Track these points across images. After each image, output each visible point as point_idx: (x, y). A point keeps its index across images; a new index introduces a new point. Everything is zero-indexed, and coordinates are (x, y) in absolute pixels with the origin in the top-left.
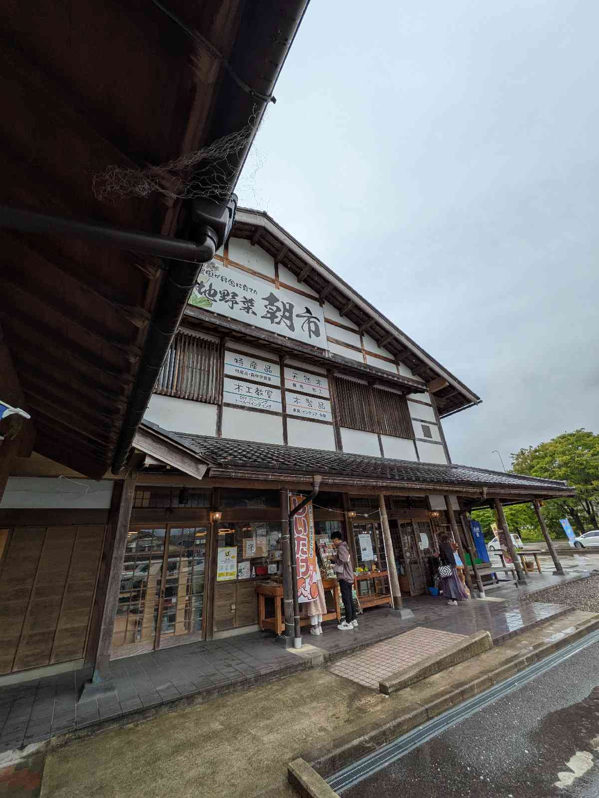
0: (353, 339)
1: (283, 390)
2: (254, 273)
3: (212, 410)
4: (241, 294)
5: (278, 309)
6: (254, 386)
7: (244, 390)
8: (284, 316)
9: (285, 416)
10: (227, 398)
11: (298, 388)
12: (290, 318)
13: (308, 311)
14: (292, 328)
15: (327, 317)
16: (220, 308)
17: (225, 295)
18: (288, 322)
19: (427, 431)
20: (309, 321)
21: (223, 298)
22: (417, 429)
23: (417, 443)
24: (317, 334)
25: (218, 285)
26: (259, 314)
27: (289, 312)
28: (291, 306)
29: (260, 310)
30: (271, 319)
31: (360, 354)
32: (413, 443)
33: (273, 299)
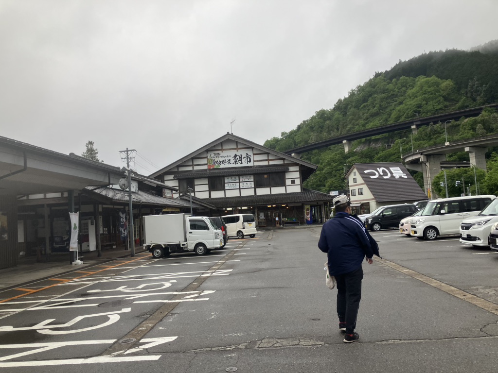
0: (265, 157)
1: (239, 182)
2: (230, 149)
3: (223, 192)
4: (227, 159)
5: (237, 159)
6: (232, 184)
7: (230, 185)
8: (239, 160)
9: (240, 189)
10: (226, 188)
11: (244, 181)
12: (241, 160)
13: (247, 154)
14: (241, 163)
15: (254, 153)
16: (222, 166)
17: (223, 162)
18: (240, 162)
19: (293, 182)
20: (247, 158)
21: (223, 163)
22: (288, 182)
23: (287, 187)
24: (250, 161)
25: (221, 159)
26: (232, 163)
27: (241, 158)
28: (241, 155)
29: (232, 161)
30: (236, 162)
31: (267, 162)
32: (284, 187)
33: (236, 156)
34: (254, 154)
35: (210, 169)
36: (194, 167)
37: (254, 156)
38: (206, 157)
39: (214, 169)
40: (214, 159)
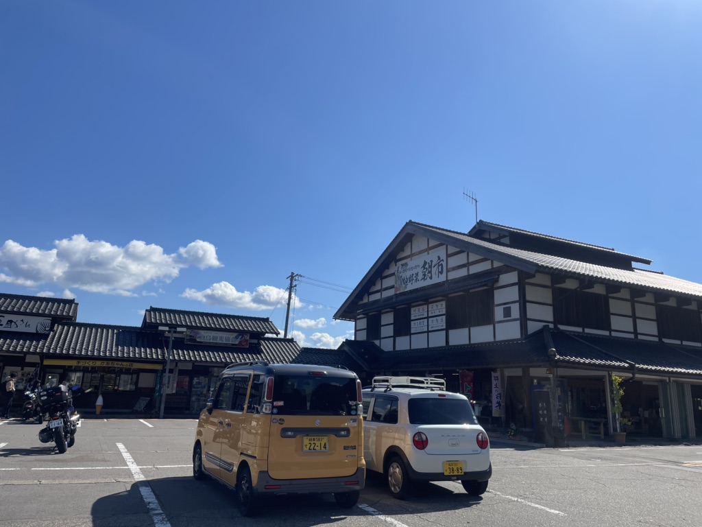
0: (463, 259)
1: (428, 318)
2: (419, 253)
4: (414, 272)
5: (427, 269)
6: (418, 321)
7: (416, 325)
9: (428, 332)
11: (433, 314)
12: (430, 272)
13: (439, 258)
14: (431, 278)
15: (449, 252)
16: (410, 287)
17: (410, 278)
18: (430, 275)
19: (507, 312)
20: (439, 266)
21: (410, 281)
22: (499, 313)
23: (497, 325)
24: (441, 272)
25: (408, 274)
26: (420, 279)
27: (430, 267)
28: (432, 261)
29: (420, 276)
30: (424, 279)
31: (466, 269)
32: (492, 326)
33: (425, 263)
34: (448, 256)
35: (396, 295)
36: (383, 292)
37: (449, 259)
38: (393, 274)
39: (402, 294)
40: (400, 275)
